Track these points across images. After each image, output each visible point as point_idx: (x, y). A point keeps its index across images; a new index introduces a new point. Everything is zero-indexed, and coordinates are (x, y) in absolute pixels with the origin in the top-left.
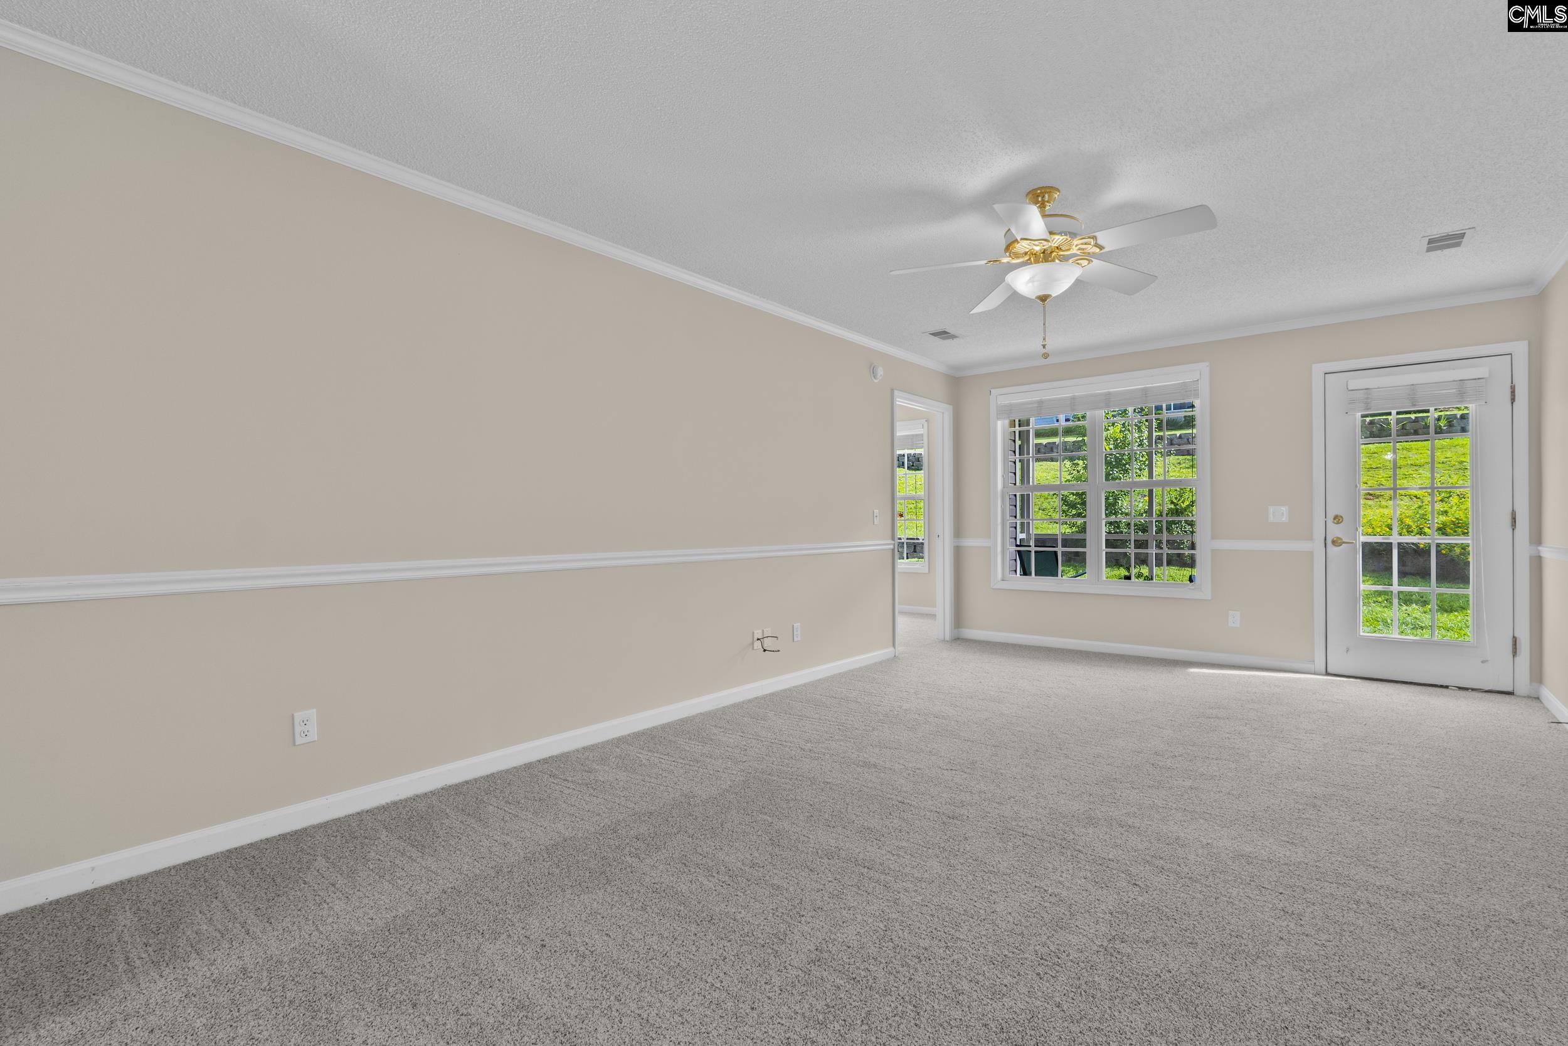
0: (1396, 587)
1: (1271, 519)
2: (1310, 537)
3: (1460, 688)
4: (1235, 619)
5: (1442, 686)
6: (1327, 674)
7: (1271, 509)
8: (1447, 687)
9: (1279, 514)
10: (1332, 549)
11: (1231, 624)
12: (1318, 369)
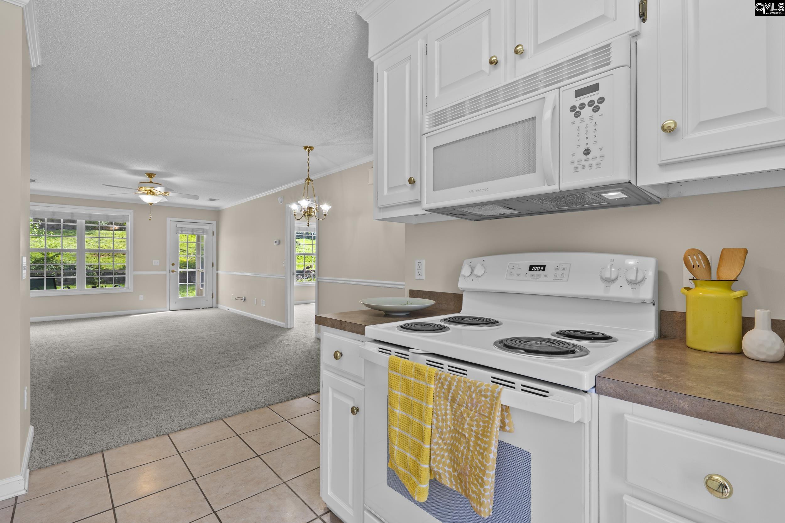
0: (187, 283)
1: (154, 264)
2: (166, 270)
3: (203, 308)
4: (141, 298)
5: (198, 309)
6: (170, 311)
7: (154, 261)
8: (199, 309)
9: (156, 263)
10: (172, 273)
11: (140, 299)
12: (168, 219)
